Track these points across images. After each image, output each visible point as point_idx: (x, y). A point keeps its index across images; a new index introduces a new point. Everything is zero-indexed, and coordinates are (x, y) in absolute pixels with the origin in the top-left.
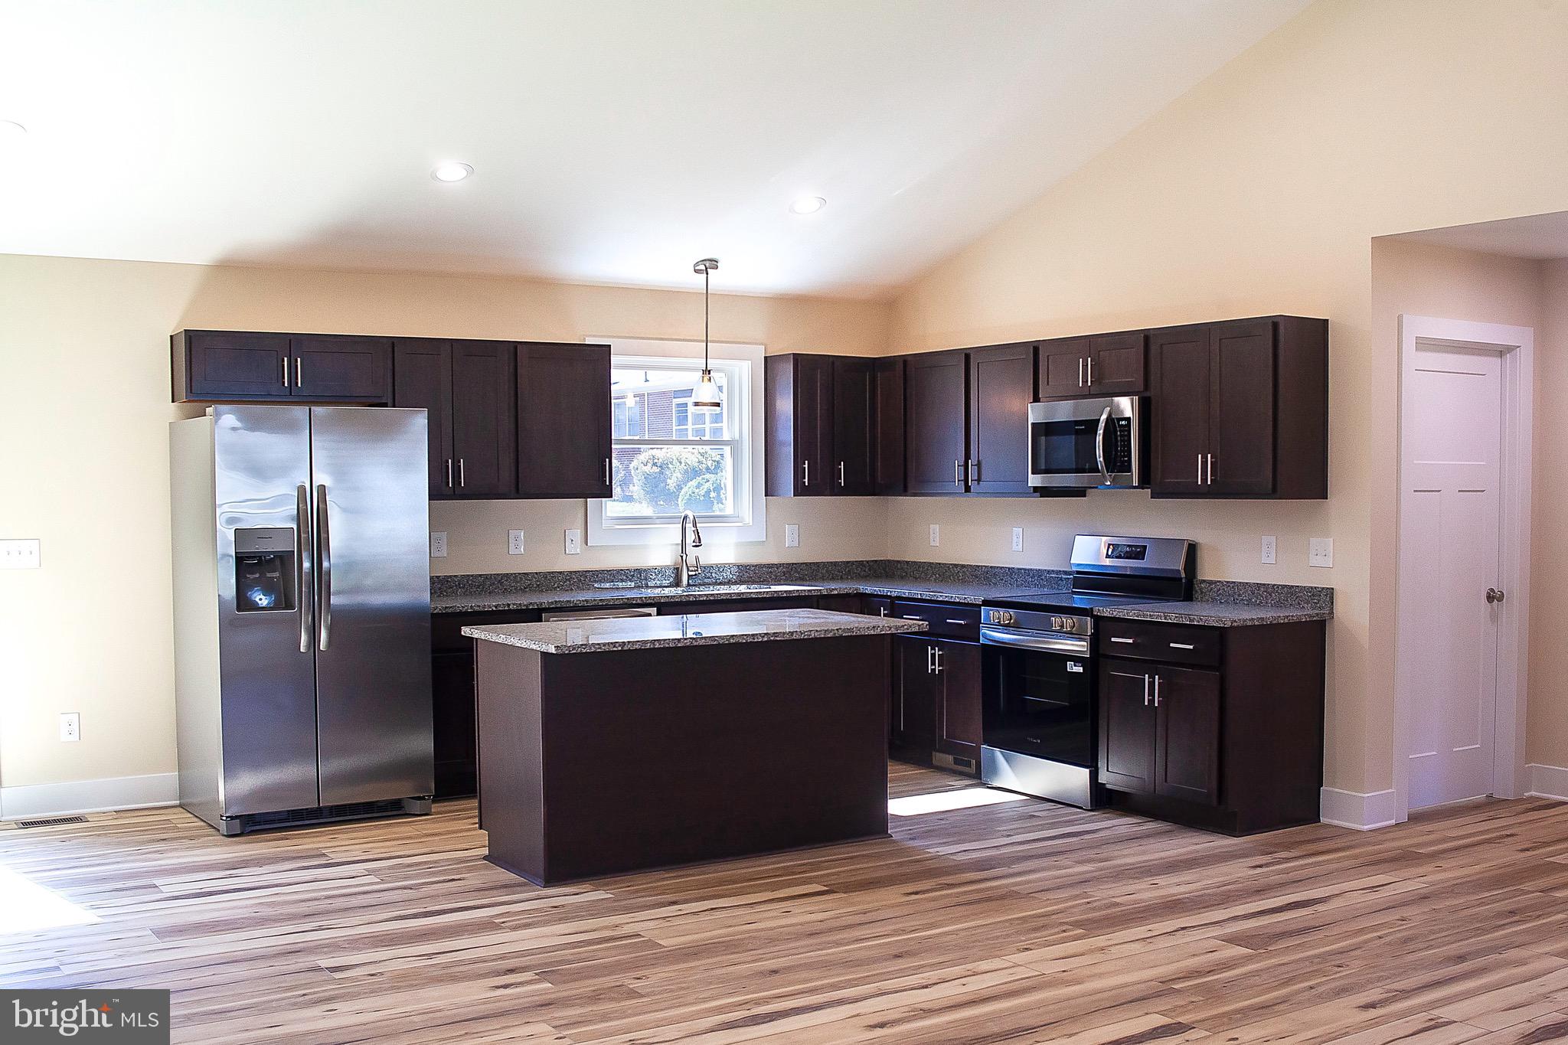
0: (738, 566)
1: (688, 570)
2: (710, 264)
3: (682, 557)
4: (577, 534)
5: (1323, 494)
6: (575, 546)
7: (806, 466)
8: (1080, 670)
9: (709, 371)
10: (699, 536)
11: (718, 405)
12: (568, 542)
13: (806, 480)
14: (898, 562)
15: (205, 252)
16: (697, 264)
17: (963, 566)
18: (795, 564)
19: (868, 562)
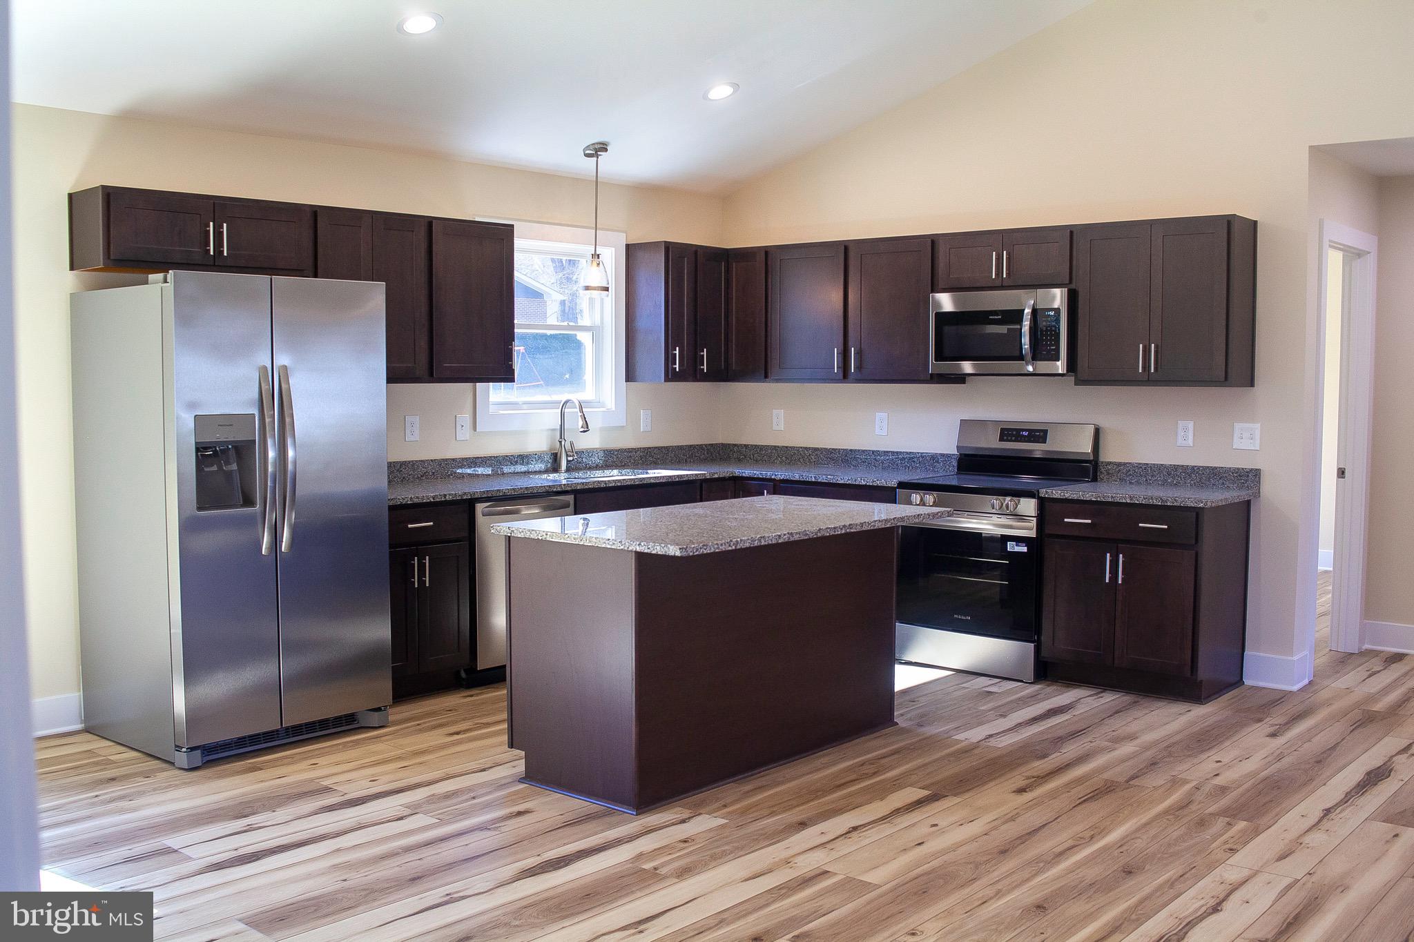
0: (604, 451)
1: (567, 456)
2: (599, 149)
3: (560, 442)
4: (465, 418)
5: (1252, 384)
6: (464, 433)
7: (677, 352)
8: (1025, 549)
9: (598, 255)
10: (586, 421)
11: (607, 289)
12: (459, 427)
13: (677, 366)
14: (735, 445)
16: (588, 148)
17: (816, 449)
18: (650, 448)
19: (706, 445)
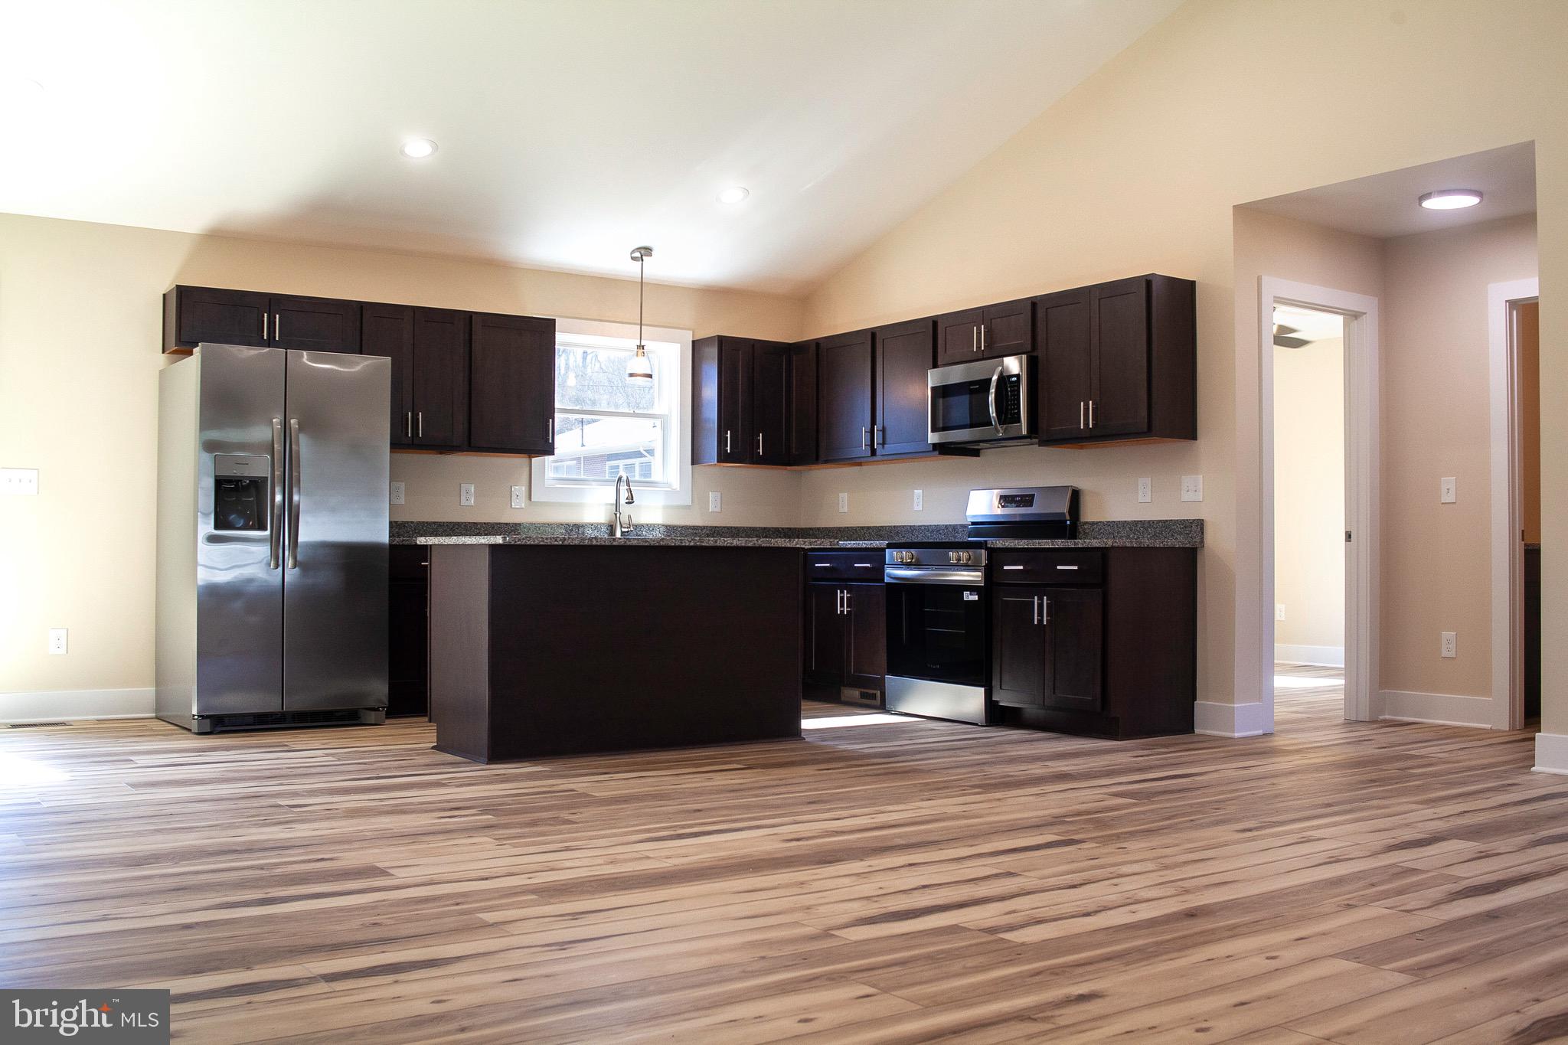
0: (666, 526)
1: (621, 526)
2: (646, 251)
3: (616, 514)
4: (520, 490)
6: (519, 502)
7: (729, 435)
8: (976, 598)
9: (643, 347)
10: (632, 494)
11: (650, 376)
12: (514, 497)
13: (729, 448)
14: (810, 529)
15: (195, 221)
16: (633, 252)
17: (869, 528)
18: (718, 527)
19: (783, 529)
